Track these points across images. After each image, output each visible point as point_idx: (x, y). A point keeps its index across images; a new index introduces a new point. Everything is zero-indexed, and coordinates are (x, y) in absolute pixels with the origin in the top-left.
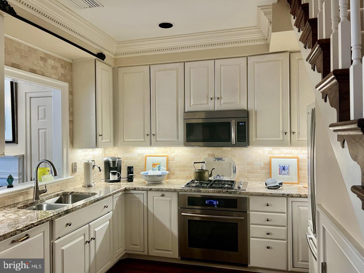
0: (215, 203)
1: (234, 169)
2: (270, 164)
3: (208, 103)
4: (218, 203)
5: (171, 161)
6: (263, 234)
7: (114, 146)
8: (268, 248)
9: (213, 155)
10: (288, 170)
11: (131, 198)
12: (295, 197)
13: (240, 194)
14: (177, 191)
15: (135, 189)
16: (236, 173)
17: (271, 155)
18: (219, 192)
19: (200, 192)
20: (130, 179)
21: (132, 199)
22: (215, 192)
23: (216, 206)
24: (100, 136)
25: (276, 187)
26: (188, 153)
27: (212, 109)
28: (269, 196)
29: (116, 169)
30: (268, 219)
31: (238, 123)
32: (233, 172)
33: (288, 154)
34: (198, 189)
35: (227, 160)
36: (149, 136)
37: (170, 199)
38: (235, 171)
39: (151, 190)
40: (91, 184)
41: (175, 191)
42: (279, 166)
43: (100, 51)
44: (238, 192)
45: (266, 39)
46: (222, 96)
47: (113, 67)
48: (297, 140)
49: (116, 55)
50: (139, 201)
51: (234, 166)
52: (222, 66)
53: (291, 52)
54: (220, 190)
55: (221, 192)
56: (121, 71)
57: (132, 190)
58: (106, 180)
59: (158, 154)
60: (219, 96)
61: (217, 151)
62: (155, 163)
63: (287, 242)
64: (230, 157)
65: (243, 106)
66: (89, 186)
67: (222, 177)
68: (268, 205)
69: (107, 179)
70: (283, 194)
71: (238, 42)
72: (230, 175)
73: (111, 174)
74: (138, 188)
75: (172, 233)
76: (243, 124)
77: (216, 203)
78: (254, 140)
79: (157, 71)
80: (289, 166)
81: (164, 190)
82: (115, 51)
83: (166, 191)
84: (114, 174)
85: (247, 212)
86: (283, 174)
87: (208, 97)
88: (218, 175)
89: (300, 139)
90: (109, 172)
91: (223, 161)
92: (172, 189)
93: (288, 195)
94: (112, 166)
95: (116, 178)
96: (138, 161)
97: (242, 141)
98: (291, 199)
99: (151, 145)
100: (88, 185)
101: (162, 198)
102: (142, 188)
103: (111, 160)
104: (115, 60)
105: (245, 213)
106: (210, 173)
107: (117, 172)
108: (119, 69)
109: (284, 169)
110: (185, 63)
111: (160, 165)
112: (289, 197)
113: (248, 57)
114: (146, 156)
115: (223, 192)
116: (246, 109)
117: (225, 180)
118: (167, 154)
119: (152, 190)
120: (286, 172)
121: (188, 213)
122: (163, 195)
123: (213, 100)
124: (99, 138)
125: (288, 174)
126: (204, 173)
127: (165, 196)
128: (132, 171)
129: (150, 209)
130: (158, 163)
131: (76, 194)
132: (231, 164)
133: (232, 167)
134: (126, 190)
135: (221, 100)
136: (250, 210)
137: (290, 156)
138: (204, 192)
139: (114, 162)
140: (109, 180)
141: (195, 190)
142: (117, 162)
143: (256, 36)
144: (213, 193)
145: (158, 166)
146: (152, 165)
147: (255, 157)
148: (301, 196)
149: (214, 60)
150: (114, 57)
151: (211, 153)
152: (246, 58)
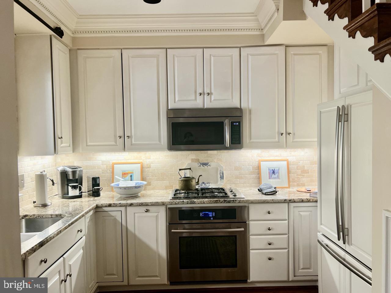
0: (210, 214)
1: (221, 175)
2: (259, 168)
3: (196, 99)
4: (214, 214)
5: (146, 169)
6: (264, 245)
7: (73, 152)
8: (270, 259)
9: (197, 160)
10: (278, 173)
11: (103, 216)
12: (297, 202)
13: (239, 202)
14: (165, 204)
15: (110, 205)
16: (223, 179)
17: (260, 159)
18: (216, 202)
19: (194, 203)
20: (96, 193)
21: (105, 217)
22: (212, 202)
23: (212, 218)
24: (59, 138)
25: (274, 193)
26: (167, 159)
27: (200, 106)
28: (271, 203)
29: (76, 181)
30: (269, 228)
31: (232, 123)
32: (220, 178)
33: (277, 156)
34: (191, 200)
35: (213, 165)
36: (122, 139)
37: (156, 214)
38: (222, 178)
39: (131, 205)
40: (47, 203)
41: (163, 204)
42: (269, 169)
43: (57, 24)
44: (237, 200)
45: (262, 29)
46: (213, 91)
47: (70, 49)
48: (292, 141)
49: (74, 32)
50: (115, 220)
51: (221, 171)
52: (212, 56)
53: (287, 46)
54: (217, 199)
55: (219, 201)
56: (82, 54)
57: (106, 206)
58: (63, 196)
59: (129, 161)
60: (209, 92)
61: (203, 156)
62: (124, 172)
63: (289, 251)
64: (216, 161)
65: (235, 103)
66: (45, 206)
67: (207, 185)
68: (269, 213)
69: (65, 195)
70: (285, 200)
71: (231, 30)
72: (217, 182)
73: (70, 188)
74: (114, 204)
75: (159, 255)
76: (237, 124)
77: (212, 215)
78: (248, 142)
79: (132, 57)
80: (279, 170)
81: (149, 204)
82: (74, 28)
83: (152, 205)
84: (74, 187)
85: (246, 222)
86: (273, 179)
87: (196, 92)
88: (203, 183)
89: (295, 140)
90: (68, 185)
91: (209, 167)
92: (159, 202)
93: (290, 201)
94: (71, 178)
95: (76, 192)
96: (102, 171)
97: (237, 143)
98: (292, 205)
99: (124, 149)
100: (42, 205)
101: (147, 214)
102: (120, 203)
103: (70, 170)
104: (74, 39)
105: (244, 223)
106: (197, 181)
107: (78, 185)
108: (79, 51)
109: (274, 172)
110: (168, 49)
111: (132, 174)
112: (292, 202)
113: (241, 48)
114: (113, 163)
115: (221, 201)
116: (239, 107)
117: (213, 187)
118: (141, 161)
119: (133, 205)
120: (276, 176)
121: (179, 230)
122: (147, 211)
123: (202, 96)
124: (58, 141)
125: (278, 177)
126: (192, 181)
127: (150, 211)
128: (98, 182)
129: (130, 228)
130: (129, 172)
131: (31, 217)
132: (217, 169)
133: (219, 172)
134: (97, 207)
135: (211, 96)
136: (250, 219)
137: (280, 158)
138: (198, 203)
139: (74, 173)
140: (68, 196)
141: (188, 202)
142: (78, 172)
143: (252, 25)
144: (209, 203)
145: (130, 175)
146: (122, 175)
147: (243, 161)
148: (303, 200)
149: (202, 49)
150: (72, 35)
151: (195, 158)
152: (239, 49)
